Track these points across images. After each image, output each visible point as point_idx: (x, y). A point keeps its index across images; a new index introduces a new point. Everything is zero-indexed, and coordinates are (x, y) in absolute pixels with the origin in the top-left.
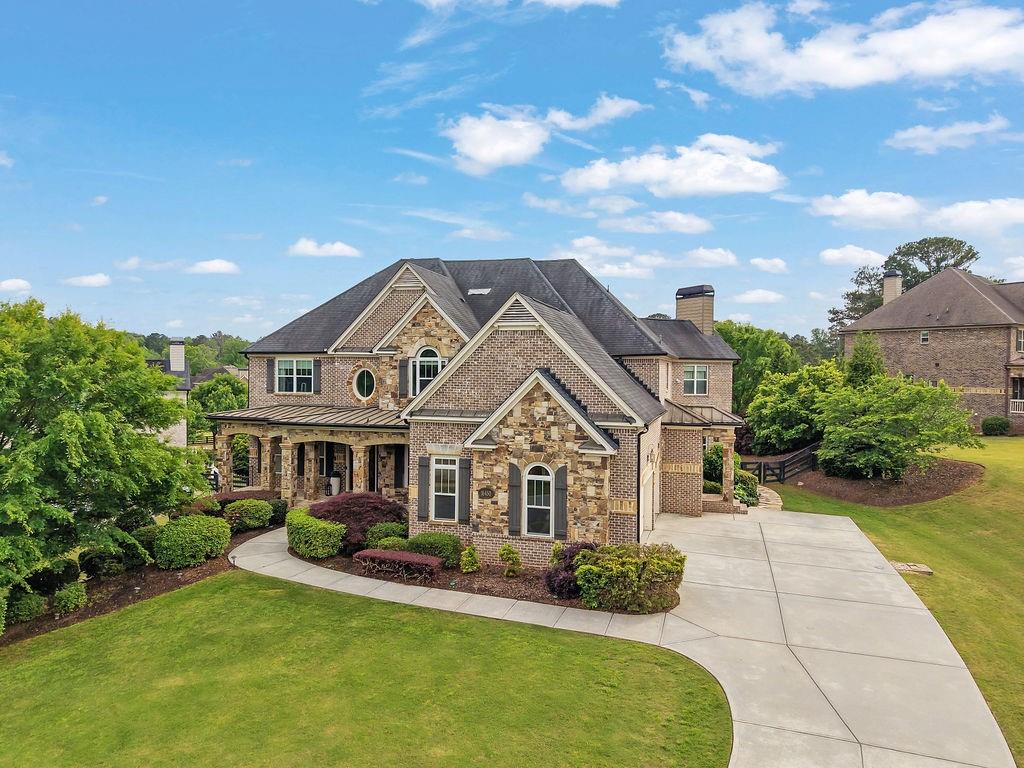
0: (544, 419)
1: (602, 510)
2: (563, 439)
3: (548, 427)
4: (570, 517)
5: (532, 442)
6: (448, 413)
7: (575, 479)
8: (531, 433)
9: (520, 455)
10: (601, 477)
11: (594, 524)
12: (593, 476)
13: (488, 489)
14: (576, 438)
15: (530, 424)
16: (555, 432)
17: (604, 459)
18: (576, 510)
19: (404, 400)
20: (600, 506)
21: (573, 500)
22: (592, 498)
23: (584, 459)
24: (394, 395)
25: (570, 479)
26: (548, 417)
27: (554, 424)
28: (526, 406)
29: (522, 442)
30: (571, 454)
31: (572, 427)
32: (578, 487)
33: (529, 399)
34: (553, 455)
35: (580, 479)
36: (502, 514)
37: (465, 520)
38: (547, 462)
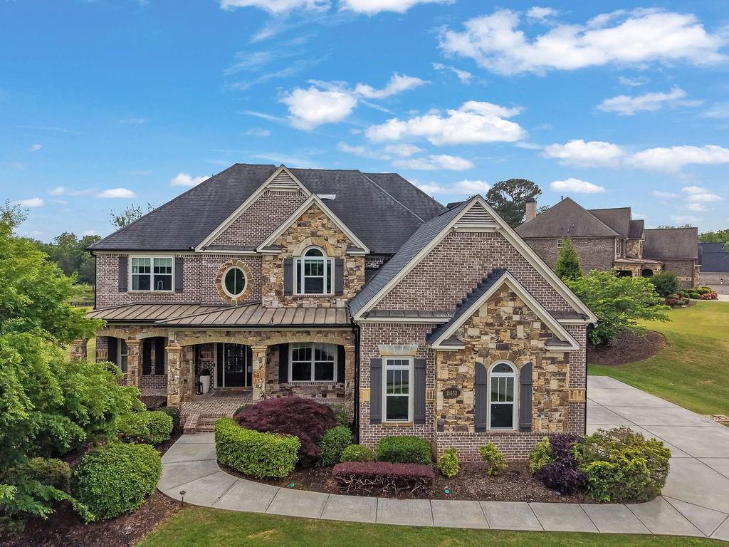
0: (511, 318)
1: (564, 401)
2: (529, 338)
3: (515, 326)
4: (535, 410)
5: (498, 341)
6: (404, 313)
7: (540, 374)
8: (497, 332)
9: (485, 353)
10: (564, 371)
11: (556, 415)
12: (556, 370)
13: (453, 389)
14: (541, 335)
15: (497, 323)
16: (520, 331)
17: (566, 354)
18: (540, 403)
19: (289, 298)
20: (562, 398)
21: (537, 394)
22: (555, 391)
23: (548, 355)
24: (278, 293)
25: (535, 375)
26: (514, 316)
27: (520, 323)
28: (492, 307)
29: (488, 341)
30: (535, 351)
31: (537, 325)
32: (542, 382)
33: (496, 299)
34: (520, 353)
35: (544, 374)
36: (468, 412)
37: (420, 420)
38: (513, 359)
